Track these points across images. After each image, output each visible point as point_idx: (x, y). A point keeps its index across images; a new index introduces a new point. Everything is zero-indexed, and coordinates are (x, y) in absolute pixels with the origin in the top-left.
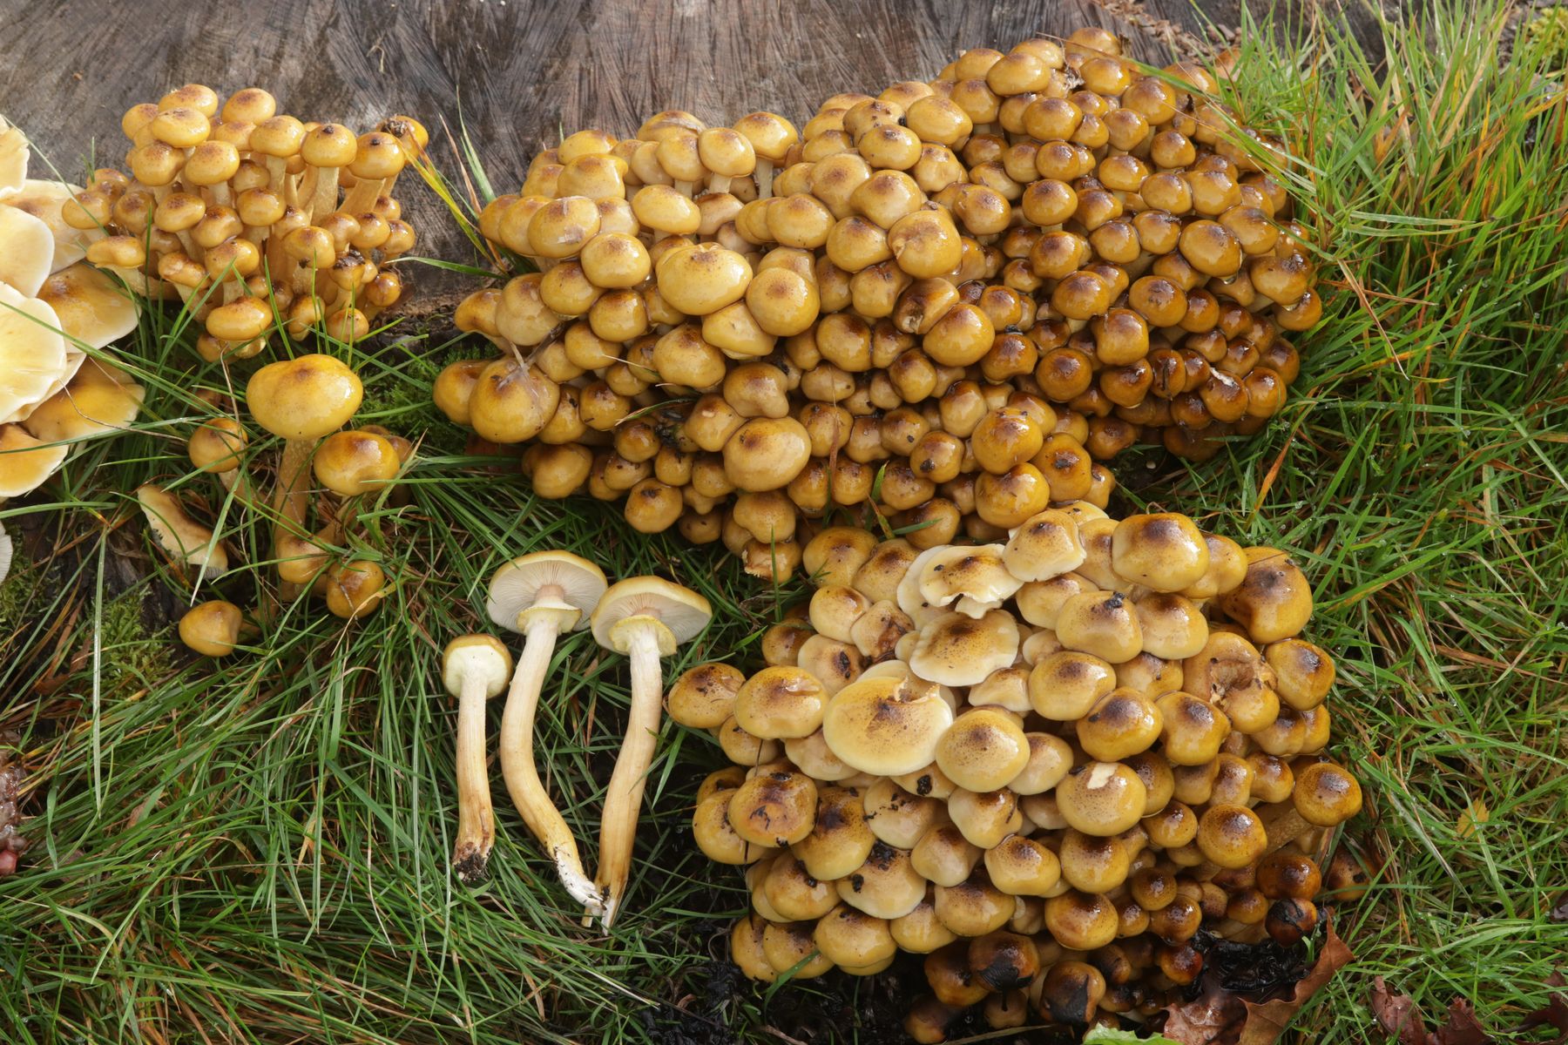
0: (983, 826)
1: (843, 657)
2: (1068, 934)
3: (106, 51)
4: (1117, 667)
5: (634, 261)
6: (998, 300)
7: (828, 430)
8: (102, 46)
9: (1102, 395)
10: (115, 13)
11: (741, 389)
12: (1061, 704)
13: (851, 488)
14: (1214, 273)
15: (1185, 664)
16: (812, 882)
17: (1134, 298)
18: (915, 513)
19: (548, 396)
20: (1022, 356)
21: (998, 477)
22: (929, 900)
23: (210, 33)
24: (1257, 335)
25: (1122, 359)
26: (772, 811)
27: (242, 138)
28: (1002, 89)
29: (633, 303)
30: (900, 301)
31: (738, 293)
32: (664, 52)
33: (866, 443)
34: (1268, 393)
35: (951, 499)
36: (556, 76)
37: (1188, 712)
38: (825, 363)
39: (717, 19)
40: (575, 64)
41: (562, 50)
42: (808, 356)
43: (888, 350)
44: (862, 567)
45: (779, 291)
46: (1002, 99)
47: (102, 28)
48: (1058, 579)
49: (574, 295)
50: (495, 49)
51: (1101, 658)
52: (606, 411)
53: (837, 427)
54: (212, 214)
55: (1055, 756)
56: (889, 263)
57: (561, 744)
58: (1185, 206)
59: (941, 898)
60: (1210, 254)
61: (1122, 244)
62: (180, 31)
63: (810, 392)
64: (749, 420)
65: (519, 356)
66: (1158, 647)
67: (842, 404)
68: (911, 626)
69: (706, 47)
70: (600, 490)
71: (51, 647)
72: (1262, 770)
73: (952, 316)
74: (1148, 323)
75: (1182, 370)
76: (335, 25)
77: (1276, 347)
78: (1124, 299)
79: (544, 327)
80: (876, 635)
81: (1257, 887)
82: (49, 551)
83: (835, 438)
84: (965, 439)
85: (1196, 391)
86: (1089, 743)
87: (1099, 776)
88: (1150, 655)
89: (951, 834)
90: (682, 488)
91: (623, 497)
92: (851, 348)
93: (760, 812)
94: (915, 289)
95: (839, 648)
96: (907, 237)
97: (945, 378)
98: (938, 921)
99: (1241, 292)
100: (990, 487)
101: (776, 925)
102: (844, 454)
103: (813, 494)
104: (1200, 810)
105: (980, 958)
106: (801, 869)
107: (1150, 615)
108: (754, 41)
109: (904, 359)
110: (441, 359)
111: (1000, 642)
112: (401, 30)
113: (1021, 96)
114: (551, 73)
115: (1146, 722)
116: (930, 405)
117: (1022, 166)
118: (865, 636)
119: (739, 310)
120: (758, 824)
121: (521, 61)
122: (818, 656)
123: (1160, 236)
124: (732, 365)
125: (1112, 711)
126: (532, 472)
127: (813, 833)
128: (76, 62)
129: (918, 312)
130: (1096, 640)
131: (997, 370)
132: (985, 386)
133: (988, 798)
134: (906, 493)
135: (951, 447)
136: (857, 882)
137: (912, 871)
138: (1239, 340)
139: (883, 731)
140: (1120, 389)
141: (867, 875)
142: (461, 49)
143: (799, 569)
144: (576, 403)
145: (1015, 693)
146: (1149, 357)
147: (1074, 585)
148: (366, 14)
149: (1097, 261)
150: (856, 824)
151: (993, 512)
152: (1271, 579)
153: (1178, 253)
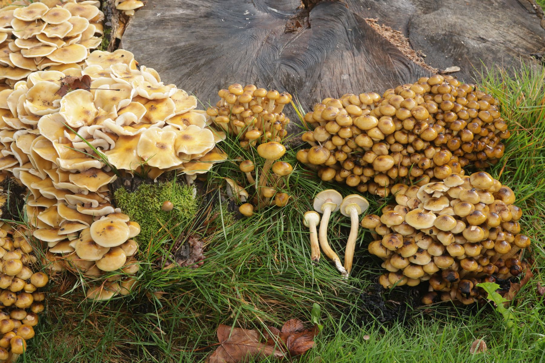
0: (446, 240)
1: (405, 209)
2: (467, 267)
3: (202, 86)
4: (475, 205)
5: (349, 120)
6: (437, 127)
7: (397, 158)
8: (201, 86)
9: (462, 150)
10: (203, 79)
11: (377, 148)
12: (463, 212)
13: (403, 172)
14: (487, 121)
15: (489, 205)
16: (403, 258)
17: (468, 127)
18: (419, 177)
19: (328, 153)
20: (444, 139)
21: (440, 167)
22: (433, 261)
23: (227, 83)
24: (496, 139)
25: (467, 140)
26: (393, 240)
27: (252, 93)
28: (431, 83)
29: (349, 130)
30: (415, 126)
31: (376, 125)
32: (340, 87)
33: (406, 162)
34: (499, 152)
35: (428, 174)
36: (315, 91)
37: (492, 214)
38: (396, 142)
39: (352, 80)
40: (318, 89)
41: (315, 86)
42: (392, 140)
43: (412, 138)
44: (407, 191)
45: (386, 123)
46: (431, 86)
47: (200, 82)
48: (458, 187)
49: (334, 128)
50: (299, 86)
51: (471, 203)
52: (341, 157)
53: (400, 157)
54: (246, 110)
55: (462, 225)
56: (412, 117)
57: (333, 238)
58: (478, 108)
59: (436, 259)
60: (486, 117)
61: (465, 115)
62: (220, 82)
63: (392, 150)
64: (379, 156)
65: (320, 144)
66: (483, 201)
67: (401, 152)
68: (421, 202)
69: (350, 85)
70: (339, 179)
71: (206, 216)
72: (507, 235)
73: (427, 129)
74: (473, 133)
75: (481, 145)
76: (258, 81)
77: (499, 144)
78: (466, 128)
79: (327, 137)
80: (413, 203)
81: (506, 266)
82: (205, 193)
83: (400, 160)
84: (432, 159)
85: (483, 151)
86: (470, 221)
87: (473, 228)
88: (482, 203)
89: (438, 243)
90: (360, 176)
91: (345, 179)
92: (403, 138)
93: (391, 241)
94: (418, 124)
95: (404, 207)
96: (416, 111)
97: (426, 145)
98: (436, 265)
99: (492, 128)
100: (438, 169)
101: (392, 273)
102: (402, 165)
103: (394, 174)
104: (494, 241)
105: (445, 275)
106: (400, 256)
107: (481, 194)
108: (361, 84)
109: (416, 140)
110: (296, 150)
111: (445, 203)
112: (274, 82)
113: (436, 85)
114: (313, 91)
115: (483, 216)
116: (422, 152)
117: (439, 99)
118: (410, 204)
119: (376, 129)
120: (390, 244)
121: (305, 88)
122: (399, 209)
123: (474, 114)
124: (374, 143)
125: (475, 213)
126: (321, 175)
127: (403, 246)
128: (195, 89)
129: (419, 128)
130: (469, 199)
131: (438, 142)
132: (435, 147)
133: (447, 233)
134: (417, 173)
135: (428, 161)
136: (415, 257)
137: (428, 254)
138: (492, 140)
139: (421, 219)
140: (467, 148)
141: (417, 255)
142: (290, 86)
143: (390, 194)
144: (334, 155)
145: (451, 212)
146: (473, 141)
147: (461, 188)
148: (265, 79)
149: (459, 118)
150: (414, 244)
151: (438, 176)
152: (506, 191)
153: (478, 117)
